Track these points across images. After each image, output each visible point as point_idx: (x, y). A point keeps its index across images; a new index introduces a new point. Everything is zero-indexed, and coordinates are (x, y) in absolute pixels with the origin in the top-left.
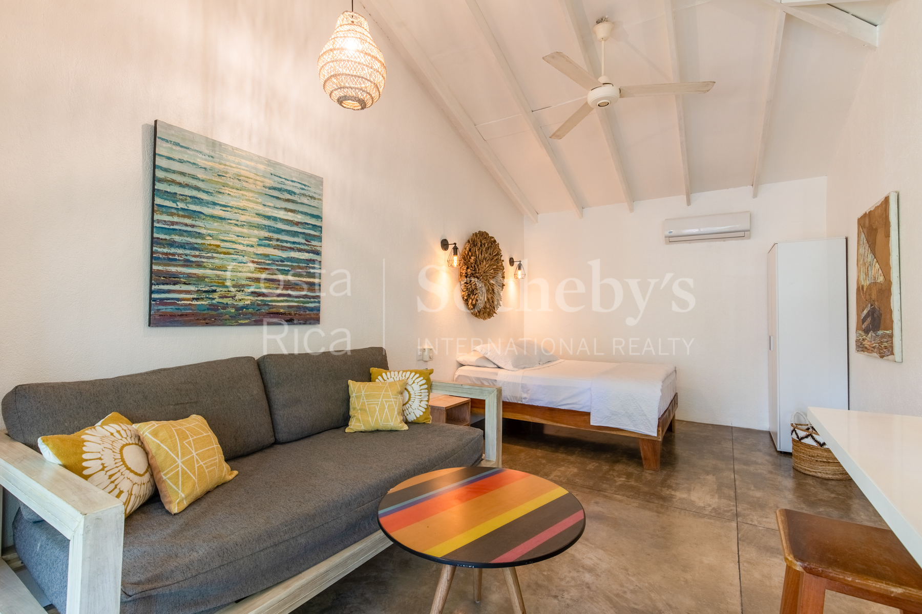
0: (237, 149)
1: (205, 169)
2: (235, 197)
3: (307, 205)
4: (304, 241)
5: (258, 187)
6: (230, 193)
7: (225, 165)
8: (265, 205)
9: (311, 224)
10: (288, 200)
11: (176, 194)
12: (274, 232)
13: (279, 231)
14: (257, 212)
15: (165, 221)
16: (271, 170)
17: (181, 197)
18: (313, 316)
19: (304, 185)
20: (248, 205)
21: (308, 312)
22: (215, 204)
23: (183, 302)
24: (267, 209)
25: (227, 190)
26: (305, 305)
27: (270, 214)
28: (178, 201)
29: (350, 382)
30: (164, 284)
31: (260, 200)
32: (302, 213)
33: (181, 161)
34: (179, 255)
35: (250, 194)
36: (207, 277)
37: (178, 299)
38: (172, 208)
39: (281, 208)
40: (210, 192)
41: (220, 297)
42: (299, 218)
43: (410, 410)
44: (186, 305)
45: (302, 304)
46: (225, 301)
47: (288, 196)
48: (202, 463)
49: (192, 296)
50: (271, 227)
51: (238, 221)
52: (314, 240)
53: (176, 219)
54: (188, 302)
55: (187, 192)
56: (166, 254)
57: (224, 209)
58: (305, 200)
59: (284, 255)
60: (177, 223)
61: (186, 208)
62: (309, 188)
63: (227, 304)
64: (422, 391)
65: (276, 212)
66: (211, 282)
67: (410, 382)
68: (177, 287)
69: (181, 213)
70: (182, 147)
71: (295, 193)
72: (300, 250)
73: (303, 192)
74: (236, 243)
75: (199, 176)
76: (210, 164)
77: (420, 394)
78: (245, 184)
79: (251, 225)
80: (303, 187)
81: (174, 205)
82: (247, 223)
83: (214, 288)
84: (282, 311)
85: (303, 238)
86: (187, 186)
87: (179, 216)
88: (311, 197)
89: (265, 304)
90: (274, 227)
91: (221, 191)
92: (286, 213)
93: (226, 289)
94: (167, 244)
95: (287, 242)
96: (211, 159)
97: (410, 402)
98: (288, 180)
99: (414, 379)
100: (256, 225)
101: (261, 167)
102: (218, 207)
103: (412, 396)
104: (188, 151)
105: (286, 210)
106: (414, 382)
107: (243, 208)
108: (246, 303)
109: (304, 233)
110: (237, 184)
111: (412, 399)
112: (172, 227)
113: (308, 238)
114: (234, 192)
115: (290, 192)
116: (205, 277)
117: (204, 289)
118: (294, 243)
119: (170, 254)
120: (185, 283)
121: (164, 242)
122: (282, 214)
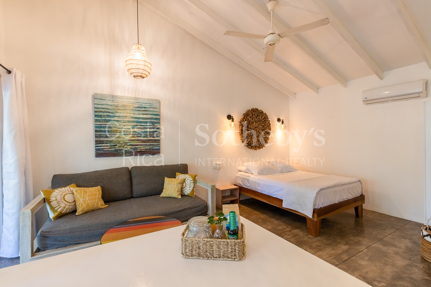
0: (122, 96)
1: (111, 105)
2: (123, 113)
3: (152, 111)
5: (131, 108)
6: (120, 112)
7: (118, 103)
8: (134, 114)
9: (155, 118)
10: (144, 111)
11: (101, 115)
12: (138, 123)
13: (141, 122)
14: (131, 117)
15: (98, 124)
16: (136, 101)
17: (103, 116)
18: (156, 152)
19: (150, 104)
20: (128, 115)
21: (154, 151)
22: (115, 116)
23: (105, 149)
24: (135, 115)
25: (119, 111)
26: (153, 148)
27: (137, 117)
28: (102, 117)
29: (166, 178)
30: (99, 144)
31: (132, 112)
32: (150, 114)
33: (103, 104)
34: (103, 134)
35: (128, 111)
36: (114, 141)
37: (104, 149)
38: (100, 120)
39: (141, 114)
40: (113, 113)
41: (119, 147)
42: (149, 116)
43: (186, 190)
44: (107, 150)
45: (151, 148)
46: (120, 148)
47: (144, 109)
48: (89, 201)
49: (108, 147)
50: (137, 121)
51: (124, 121)
52: (156, 124)
53: (102, 123)
54: (107, 149)
55: (105, 114)
56: (99, 135)
57: (119, 117)
58: (151, 109)
60: (102, 124)
61: (105, 119)
62: (153, 105)
63: (121, 149)
64: (191, 183)
65: (139, 115)
66: (115, 142)
67: (187, 179)
68: (103, 145)
69: (103, 121)
70: (103, 100)
71: (147, 108)
73: (150, 106)
75: (109, 108)
76: (113, 103)
77: (190, 184)
78: (126, 108)
79: (129, 122)
80: (151, 105)
81: (101, 119)
82: (128, 121)
83: (116, 144)
84: (143, 150)
85: (151, 123)
86: (105, 112)
87: (103, 122)
88: (154, 108)
89: (136, 148)
90: (138, 121)
91: (117, 112)
92: (143, 115)
93: (121, 144)
94: (99, 131)
96: (113, 102)
97: (186, 187)
98: (144, 103)
99: (188, 178)
100: (131, 121)
101: (132, 101)
102: (116, 117)
103: (187, 185)
104: (105, 101)
105: (143, 114)
106: (188, 179)
107: (126, 116)
108: (128, 148)
109: (151, 122)
110: (123, 108)
111: (186, 186)
112: (101, 126)
113: (153, 123)
114: (122, 111)
115: (145, 108)
116: (113, 141)
117: (113, 145)
119: (100, 134)
120: (106, 143)
121: (98, 131)
122: (142, 116)
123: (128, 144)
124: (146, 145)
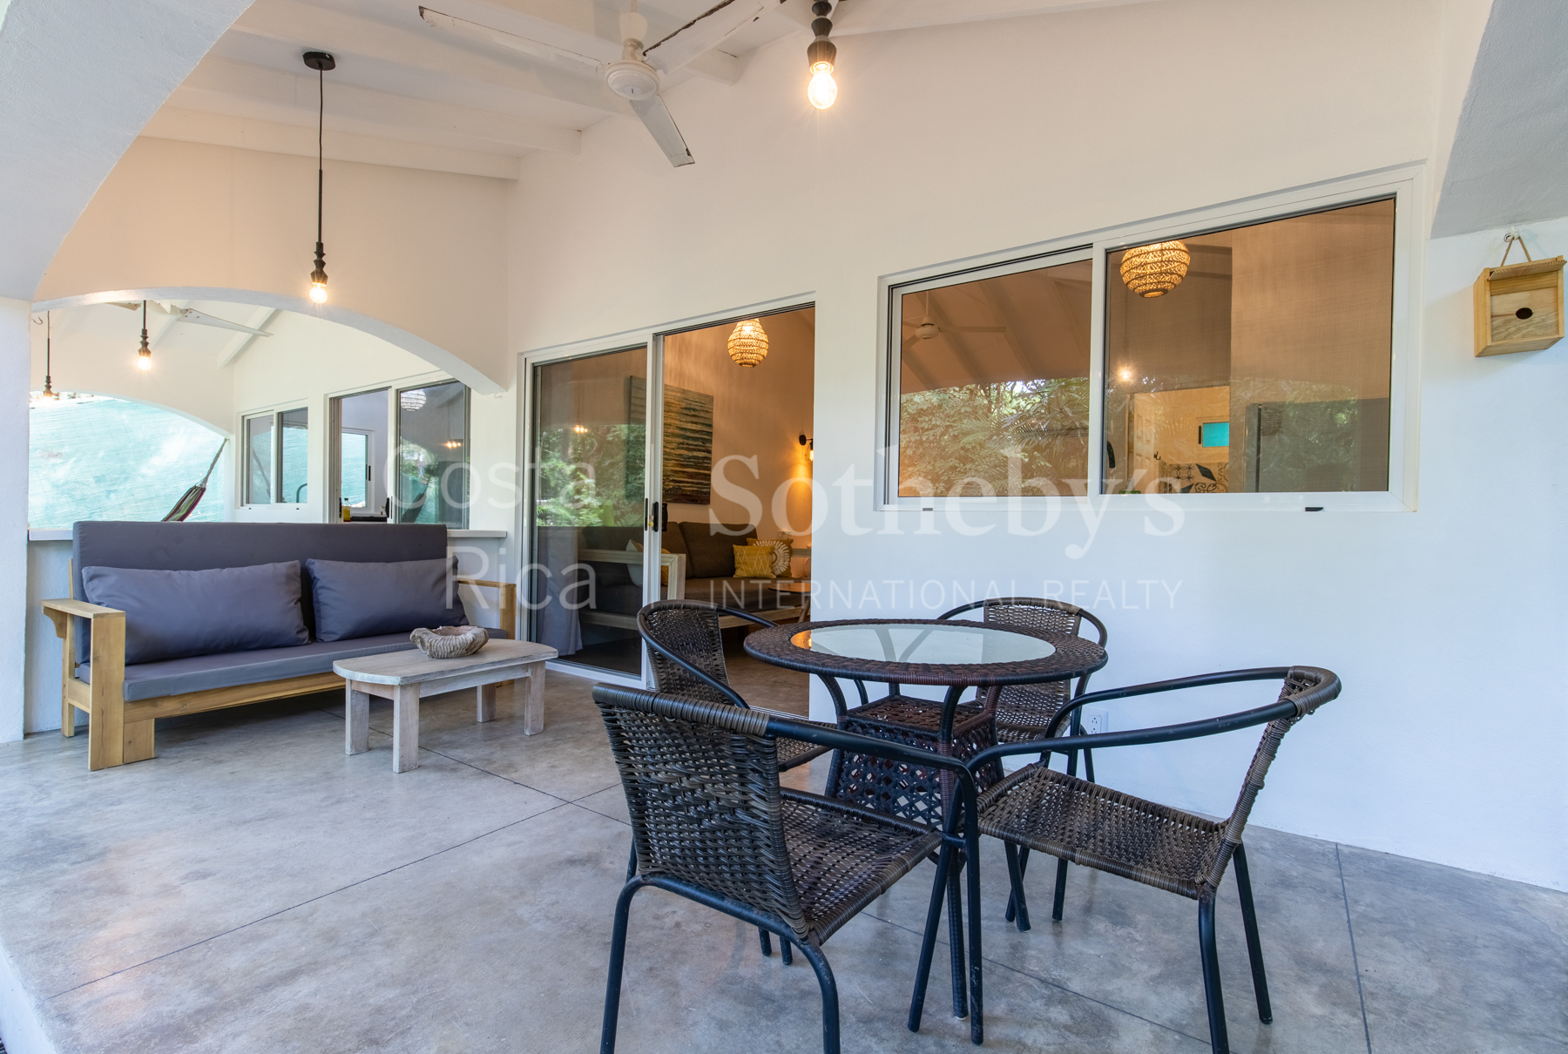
3: (704, 417)
4: (701, 444)
8: (681, 420)
10: (694, 416)
12: (685, 438)
13: (688, 438)
16: (684, 396)
18: (705, 498)
21: (703, 495)
24: (682, 423)
26: (701, 490)
27: (683, 426)
29: (734, 546)
31: (678, 418)
32: (701, 423)
35: (673, 414)
39: (690, 422)
42: (699, 427)
43: (777, 567)
45: (699, 489)
47: (693, 413)
52: (708, 443)
58: (702, 414)
59: (690, 454)
62: (705, 405)
64: (785, 554)
65: (687, 424)
67: (776, 547)
71: (697, 410)
72: (699, 450)
73: (701, 408)
78: (671, 408)
80: (702, 405)
82: (672, 433)
85: (701, 441)
88: (706, 412)
89: (679, 488)
90: (685, 435)
92: (692, 425)
95: (692, 445)
97: (776, 562)
98: (693, 401)
101: (679, 395)
105: (692, 422)
106: (779, 548)
109: (702, 438)
111: (778, 559)
113: (704, 441)
115: (694, 410)
118: (696, 445)
122: (689, 426)
123: (671, 479)
124: (692, 483)
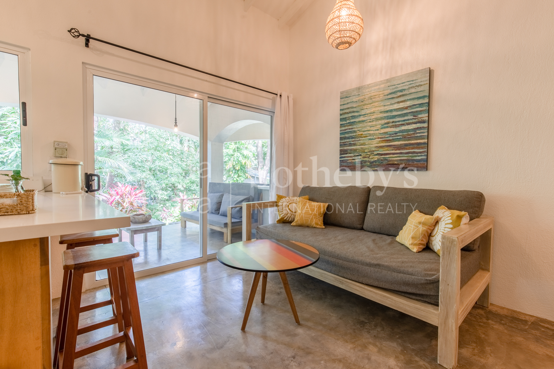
0: (370, 84)
1: (356, 102)
2: (369, 108)
3: (414, 93)
4: (412, 117)
5: (381, 98)
6: (367, 107)
7: (365, 95)
8: (385, 106)
9: (418, 104)
10: (400, 96)
11: (346, 117)
12: (390, 118)
13: (394, 117)
14: (380, 111)
15: (343, 130)
16: (389, 84)
17: (348, 118)
18: (420, 165)
19: (412, 81)
20: (375, 110)
21: (415, 163)
22: (360, 115)
23: (349, 161)
24: (386, 107)
25: (365, 107)
26: (413, 158)
27: (388, 109)
28: (347, 120)
29: (416, 211)
30: (343, 155)
31: (382, 104)
32: (410, 100)
33: (348, 103)
34: (348, 142)
35: (377, 104)
36: (358, 149)
37: (348, 160)
38: (345, 124)
39: (395, 103)
40: (358, 111)
41: (363, 158)
42: (408, 103)
44: (350, 162)
45: (411, 158)
46: (365, 159)
47: (399, 94)
49: (352, 158)
50: (388, 116)
51: (370, 119)
52: (421, 114)
53: (346, 128)
54: (351, 161)
55: (350, 115)
56: (343, 143)
57: (364, 116)
58: (413, 90)
59: (397, 129)
60: (347, 129)
61: (350, 122)
62: (417, 81)
63: (366, 161)
65: (392, 106)
66: (359, 151)
68: (347, 155)
69: (348, 125)
70: (348, 97)
71: (405, 90)
72: (408, 124)
73: (411, 86)
74: (370, 131)
75: (354, 106)
76: (358, 98)
78: (374, 100)
79: (377, 119)
80: (412, 82)
81: (346, 122)
82: (375, 119)
83: (360, 154)
84: (396, 162)
85: (411, 115)
86: (350, 112)
87: (347, 126)
88: (418, 86)
89: (385, 159)
90: (390, 116)
91: (363, 108)
92: (398, 104)
93: (365, 154)
94: (344, 139)
95: (399, 121)
96: (359, 96)
98: (400, 84)
100: (380, 118)
101: (383, 86)
102: (362, 116)
104: (350, 98)
105: (398, 102)
107: (373, 112)
108: (375, 159)
109: (412, 112)
110: (370, 101)
112: (345, 131)
113: (415, 114)
114: (369, 106)
115: (401, 91)
116: (357, 150)
117: (356, 155)
118: (404, 121)
119: (345, 142)
120: (350, 153)
121: (343, 138)
122: (396, 106)
123: (375, 153)
124: (401, 153)
